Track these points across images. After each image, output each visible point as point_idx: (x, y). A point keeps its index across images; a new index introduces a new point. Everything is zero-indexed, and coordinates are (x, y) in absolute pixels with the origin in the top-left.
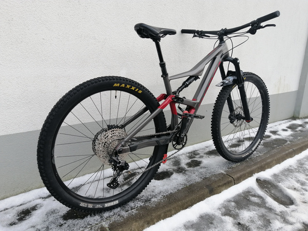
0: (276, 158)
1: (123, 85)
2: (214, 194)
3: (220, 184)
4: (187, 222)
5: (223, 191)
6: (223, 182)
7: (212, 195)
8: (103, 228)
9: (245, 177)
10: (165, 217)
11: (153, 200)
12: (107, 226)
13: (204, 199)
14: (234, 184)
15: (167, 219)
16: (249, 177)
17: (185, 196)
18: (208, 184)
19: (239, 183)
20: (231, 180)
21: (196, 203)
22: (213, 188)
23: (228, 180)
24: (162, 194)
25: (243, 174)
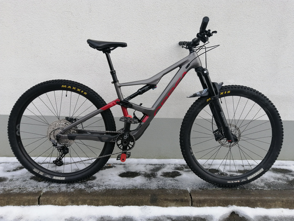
0: (284, 199)
1: (70, 87)
2: (157, 205)
3: (169, 198)
4: (107, 216)
5: (171, 206)
6: (174, 198)
7: (154, 205)
8: (41, 191)
9: (212, 203)
10: (90, 204)
11: (95, 188)
12: (44, 190)
13: (142, 205)
14: (191, 205)
15: (92, 206)
16: (221, 206)
17: (123, 195)
18: (157, 193)
19: (200, 206)
20: (187, 199)
21: (130, 205)
22: (157, 199)
23: (183, 197)
24: (107, 187)
25: (211, 200)
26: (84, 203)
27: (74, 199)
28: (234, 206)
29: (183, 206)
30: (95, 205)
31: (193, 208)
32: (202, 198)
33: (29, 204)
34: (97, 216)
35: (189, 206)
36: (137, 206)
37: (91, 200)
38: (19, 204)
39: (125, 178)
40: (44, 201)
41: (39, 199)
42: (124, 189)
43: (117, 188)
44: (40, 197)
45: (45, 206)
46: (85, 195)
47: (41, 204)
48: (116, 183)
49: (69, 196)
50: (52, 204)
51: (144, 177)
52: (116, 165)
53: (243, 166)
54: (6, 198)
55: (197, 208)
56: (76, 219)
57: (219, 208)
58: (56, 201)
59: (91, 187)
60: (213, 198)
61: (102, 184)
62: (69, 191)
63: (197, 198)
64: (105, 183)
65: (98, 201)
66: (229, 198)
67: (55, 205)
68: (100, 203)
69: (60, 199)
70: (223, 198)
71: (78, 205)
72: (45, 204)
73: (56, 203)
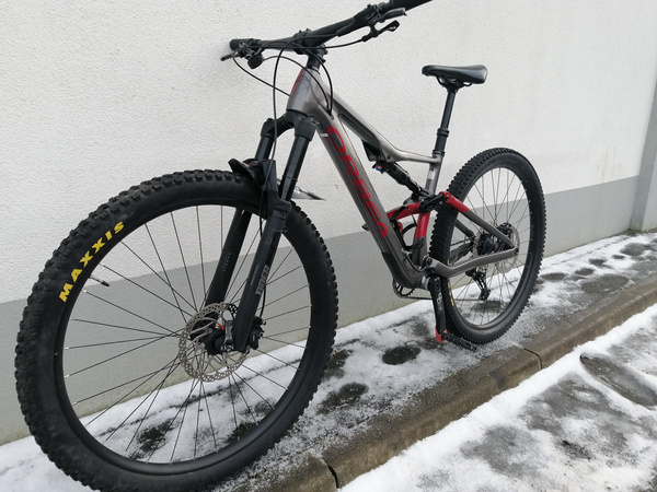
2: (507, 389)
5: (522, 381)
6: (521, 365)
7: (504, 390)
10: (421, 436)
14: (540, 367)
15: (429, 439)
16: (567, 353)
19: (549, 365)
20: (536, 360)
22: (504, 377)
23: (529, 359)
26: (410, 439)
28: (578, 346)
30: (431, 434)
35: (539, 370)
37: (423, 427)
40: (345, 474)
47: (345, 484)
50: (362, 472)
58: (366, 462)
65: (432, 423)
67: (368, 470)
69: (372, 452)
71: (406, 448)
72: (350, 480)
73: (369, 465)
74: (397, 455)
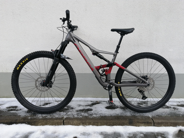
2: (133, 126)
3: (140, 121)
5: (141, 126)
6: (143, 121)
7: (131, 125)
8: (63, 117)
9: (166, 125)
10: (93, 125)
11: (94, 115)
12: (65, 117)
13: (124, 125)
14: (153, 125)
15: (94, 126)
16: (172, 126)
17: (111, 119)
18: (132, 118)
19: (159, 126)
20: (151, 122)
21: (117, 125)
22: (133, 122)
23: (148, 121)
24: (101, 115)
25: (165, 122)
26: (89, 124)
27: (84, 122)
28: (180, 126)
29: (149, 126)
30: (96, 125)
31: (155, 127)
32: (160, 121)
33: (58, 125)
34: (98, 132)
35: (152, 126)
36: (121, 126)
37: (94, 122)
38: (52, 124)
39: (110, 109)
40: (66, 123)
41: (63, 121)
42: (111, 116)
43: (107, 115)
44: (64, 121)
45: (67, 126)
46: (90, 119)
47: (65, 125)
48: (106, 113)
49: (80, 120)
50: (71, 125)
51: (121, 109)
52: (101, 102)
53: (179, 102)
54: (45, 121)
55: (157, 127)
56: (87, 134)
57: (171, 127)
58: (73, 123)
59: (91, 115)
60: (167, 121)
61: (97, 113)
62: (79, 117)
63: (157, 121)
64: (99, 113)
65: (98, 123)
66: (177, 121)
67: (73, 125)
68: (99, 124)
69: (75, 122)
70: (173, 121)
71: (86, 125)
72: (67, 125)
73: (74, 124)
74: (83, 126)
